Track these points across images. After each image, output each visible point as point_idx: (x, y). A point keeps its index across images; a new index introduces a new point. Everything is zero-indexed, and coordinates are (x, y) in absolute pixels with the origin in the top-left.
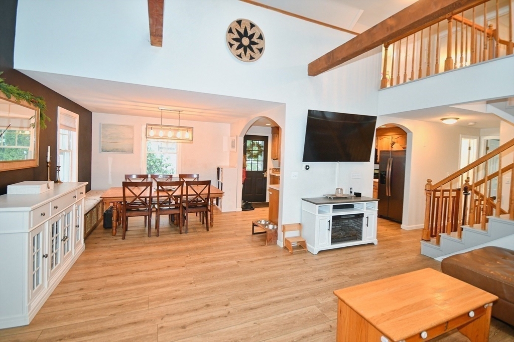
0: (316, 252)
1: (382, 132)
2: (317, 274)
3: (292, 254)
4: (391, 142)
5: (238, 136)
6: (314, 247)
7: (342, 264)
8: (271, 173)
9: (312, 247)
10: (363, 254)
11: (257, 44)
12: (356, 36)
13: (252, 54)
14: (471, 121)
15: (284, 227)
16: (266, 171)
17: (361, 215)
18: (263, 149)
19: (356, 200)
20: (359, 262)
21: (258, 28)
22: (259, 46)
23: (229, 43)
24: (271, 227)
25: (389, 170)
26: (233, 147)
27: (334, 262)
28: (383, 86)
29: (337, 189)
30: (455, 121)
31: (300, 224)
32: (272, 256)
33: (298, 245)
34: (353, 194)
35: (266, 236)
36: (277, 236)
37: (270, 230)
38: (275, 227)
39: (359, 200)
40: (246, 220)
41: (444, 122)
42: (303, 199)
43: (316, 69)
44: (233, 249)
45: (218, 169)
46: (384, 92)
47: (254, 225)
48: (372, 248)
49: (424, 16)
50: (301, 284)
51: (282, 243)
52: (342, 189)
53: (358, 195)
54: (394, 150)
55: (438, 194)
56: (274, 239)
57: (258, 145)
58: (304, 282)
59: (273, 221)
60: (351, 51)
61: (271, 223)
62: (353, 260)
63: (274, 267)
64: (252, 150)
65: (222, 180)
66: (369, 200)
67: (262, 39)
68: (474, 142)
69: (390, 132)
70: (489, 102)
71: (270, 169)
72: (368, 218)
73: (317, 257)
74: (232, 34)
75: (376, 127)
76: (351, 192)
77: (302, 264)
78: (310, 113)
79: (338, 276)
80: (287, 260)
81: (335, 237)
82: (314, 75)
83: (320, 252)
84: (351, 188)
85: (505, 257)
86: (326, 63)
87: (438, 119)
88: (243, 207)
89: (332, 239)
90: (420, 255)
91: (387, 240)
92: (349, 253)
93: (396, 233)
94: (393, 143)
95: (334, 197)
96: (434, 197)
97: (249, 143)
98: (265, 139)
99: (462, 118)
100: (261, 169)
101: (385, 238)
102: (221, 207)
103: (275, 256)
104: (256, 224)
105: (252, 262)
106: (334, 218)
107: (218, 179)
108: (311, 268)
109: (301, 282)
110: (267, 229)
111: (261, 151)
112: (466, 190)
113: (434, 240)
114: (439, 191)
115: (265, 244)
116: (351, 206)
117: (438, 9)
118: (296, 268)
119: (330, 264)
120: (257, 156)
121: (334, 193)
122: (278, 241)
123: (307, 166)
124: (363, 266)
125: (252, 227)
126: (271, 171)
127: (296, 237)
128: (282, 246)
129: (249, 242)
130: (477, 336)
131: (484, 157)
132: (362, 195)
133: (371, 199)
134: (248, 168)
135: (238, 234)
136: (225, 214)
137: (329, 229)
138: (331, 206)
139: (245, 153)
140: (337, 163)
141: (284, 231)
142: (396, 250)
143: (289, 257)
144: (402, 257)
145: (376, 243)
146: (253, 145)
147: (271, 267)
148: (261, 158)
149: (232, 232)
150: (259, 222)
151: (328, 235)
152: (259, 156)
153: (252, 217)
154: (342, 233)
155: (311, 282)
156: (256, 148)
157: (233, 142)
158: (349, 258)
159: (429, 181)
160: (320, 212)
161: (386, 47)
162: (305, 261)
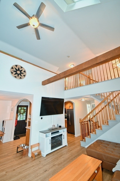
0: (45, 156)
1: (66, 103)
2: (45, 168)
3: (35, 159)
4: (69, 106)
5: (15, 106)
6: (44, 153)
7: (55, 159)
8: (29, 120)
9: (43, 154)
10: (63, 151)
11: (23, 73)
12: (57, 75)
13: (21, 77)
14: (88, 100)
15: (31, 146)
16: (26, 120)
17: (61, 135)
18: (26, 110)
19: (60, 129)
20: (61, 156)
21: (24, 69)
22: (24, 74)
23: (11, 72)
24: (26, 147)
25: (69, 115)
26: (12, 111)
27: (52, 159)
28: (65, 89)
29: (53, 125)
30: (84, 100)
31: (39, 143)
32: (25, 163)
33: (38, 154)
34: (59, 126)
35: (23, 153)
36: (28, 152)
37: (25, 149)
38: (28, 147)
39: (61, 129)
40: (14, 145)
41: (82, 100)
42: (40, 132)
43: (44, 83)
44: (5, 164)
45: (3, 121)
46: (65, 91)
47: (18, 148)
48: (66, 148)
49: (72, 73)
50: (37, 176)
51: (31, 155)
52: (54, 125)
53: (60, 127)
54: (70, 109)
55: (83, 123)
56: (27, 154)
57: (24, 109)
58: (39, 175)
59: (27, 144)
60: (55, 79)
61: (26, 145)
62: (59, 156)
63: (25, 170)
64: (21, 112)
65: (5, 126)
66: (64, 128)
67: (25, 72)
68: (90, 105)
69: (69, 103)
70: (91, 95)
71: (28, 119)
72: (64, 135)
73: (45, 158)
74: (13, 69)
75: (64, 102)
76: (58, 126)
77: (39, 164)
78: (43, 98)
79: (53, 166)
80: (32, 163)
81: (52, 146)
82: (44, 85)
83: (47, 155)
84: (58, 124)
85: (102, 143)
86: (47, 82)
87: (80, 99)
88: (15, 138)
89: (51, 147)
90: (81, 147)
91: (71, 143)
92: (58, 152)
93: (74, 139)
94: (70, 107)
95: (52, 129)
96: (82, 124)
97: (20, 108)
98: (27, 107)
99: (86, 99)
100: (24, 119)
101: (70, 142)
102: (3, 140)
103: (26, 163)
104: (19, 147)
105: (14, 170)
106: (52, 138)
107: (3, 126)
108: (43, 165)
109: (38, 175)
110: (23, 149)
111: (25, 112)
112: (89, 120)
113: (84, 140)
114: (83, 122)
115: (23, 157)
116: (58, 132)
117: (75, 71)
118: (36, 167)
119: (51, 160)
120: (23, 114)
121: (52, 127)
122: (29, 154)
123: (41, 118)
124: (63, 158)
125: (17, 149)
126: (29, 119)
127: (37, 150)
128: (30, 156)
129: (14, 158)
130: (99, 179)
131: (93, 110)
132: (62, 126)
133: (65, 128)
134: (18, 119)
135: (9, 155)
136: (4, 144)
137: (50, 144)
138: (51, 133)
139: (17, 113)
140: (52, 115)
141: (31, 149)
142: (74, 146)
143: (33, 161)
144: (76, 149)
145: (67, 145)
146: (21, 109)
147: (24, 171)
148: (25, 114)
149: (6, 154)
150: (20, 146)
151: (50, 146)
152: (24, 114)
153: (18, 143)
154: (55, 144)
155: (42, 173)
156: (22, 111)
157: (12, 109)
158: (58, 155)
159: (80, 119)
160: (46, 136)
161: (65, 78)
162: (40, 162)
